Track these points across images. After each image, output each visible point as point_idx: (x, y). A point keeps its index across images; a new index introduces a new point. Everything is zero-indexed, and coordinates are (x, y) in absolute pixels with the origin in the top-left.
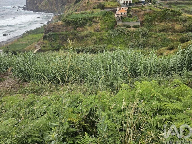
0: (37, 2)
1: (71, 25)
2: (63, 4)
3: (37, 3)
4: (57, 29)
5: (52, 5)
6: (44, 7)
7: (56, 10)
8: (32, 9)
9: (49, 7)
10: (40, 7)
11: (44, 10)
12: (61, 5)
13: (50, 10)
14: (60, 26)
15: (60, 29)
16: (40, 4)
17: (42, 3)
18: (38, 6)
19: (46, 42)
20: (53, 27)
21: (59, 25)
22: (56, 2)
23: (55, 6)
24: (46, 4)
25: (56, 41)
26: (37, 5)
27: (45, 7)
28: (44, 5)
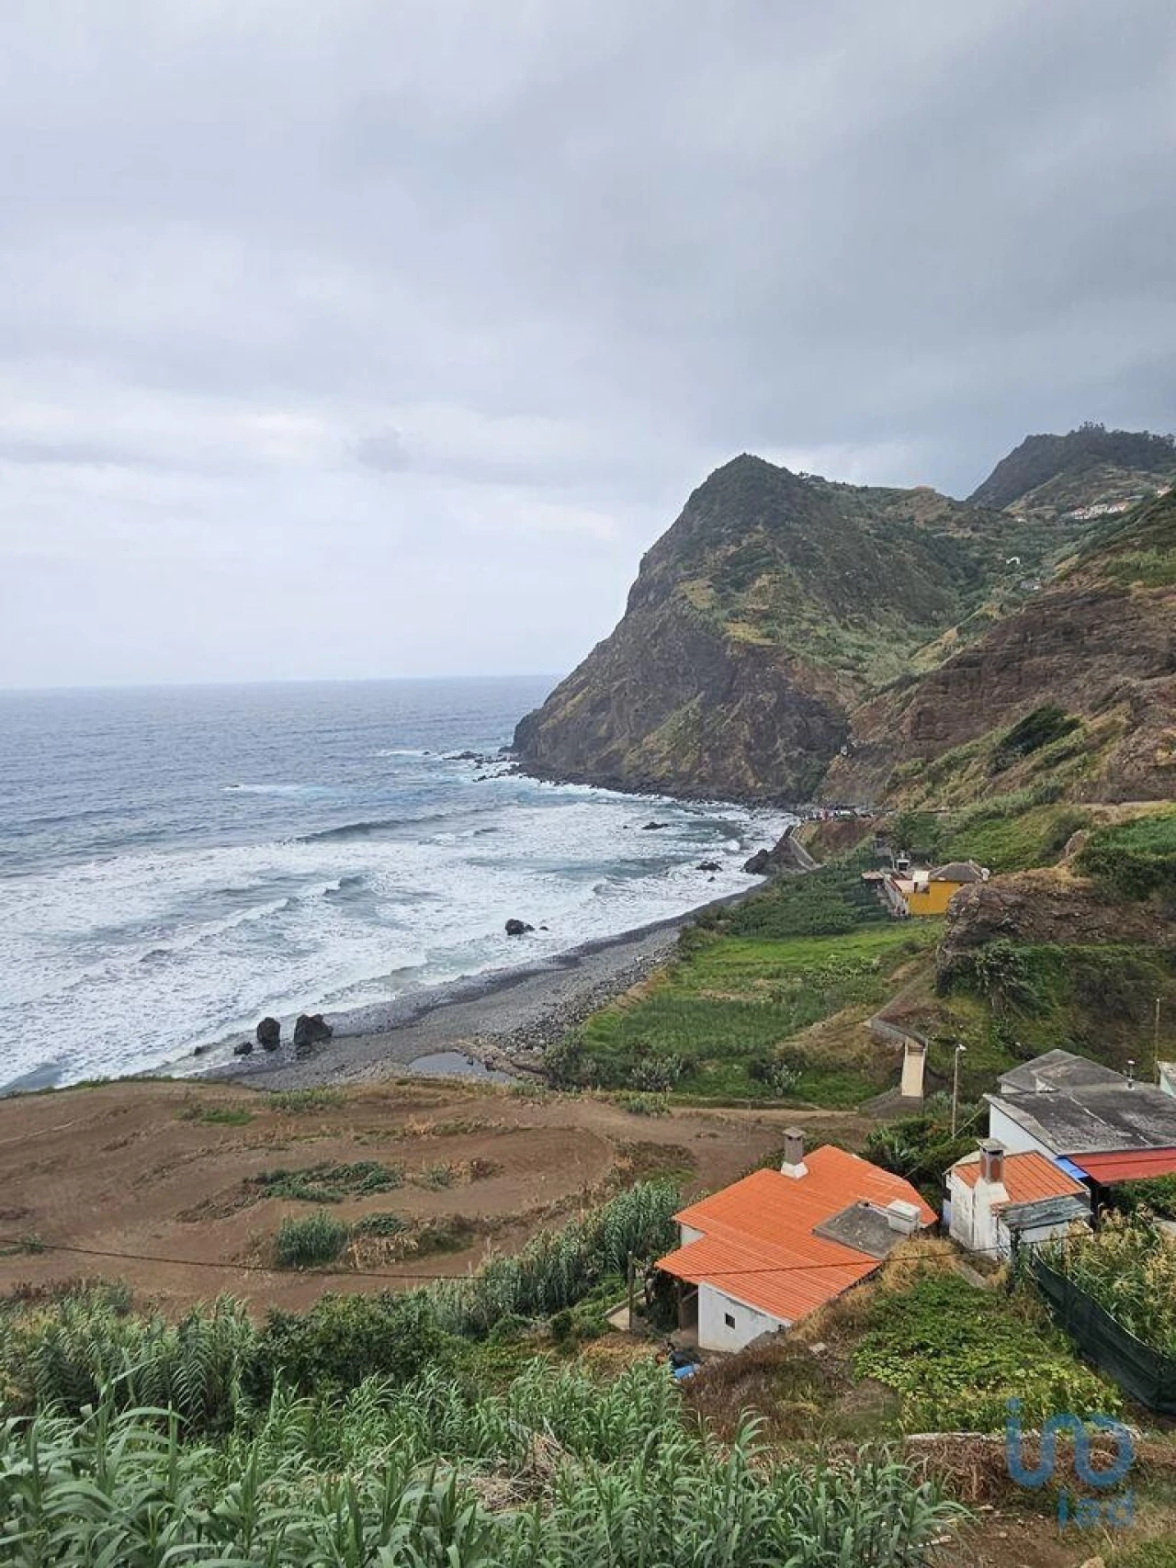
0: (610, 728)
1: (1154, 895)
2: (810, 748)
3: (609, 737)
4: (1050, 922)
5: (719, 754)
6: (662, 760)
7: (751, 782)
8: (580, 769)
9: (699, 762)
10: (631, 758)
11: (662, 778)
12: (795, 754)
13: (702, 780)
14: (1067, 898)
15: (1068, 917)
16: (635, 741)
17: (652, 738)
18: (617, 752)
19: (961, 1006)
20: (1022, 906)
21: (1064, 890)
22: (758, 733)
23: (749, 759)
24: (680, 746)
25: (1045, 1014)
26: (614, 747)
27: (667, 763)
28: (667, 748)
